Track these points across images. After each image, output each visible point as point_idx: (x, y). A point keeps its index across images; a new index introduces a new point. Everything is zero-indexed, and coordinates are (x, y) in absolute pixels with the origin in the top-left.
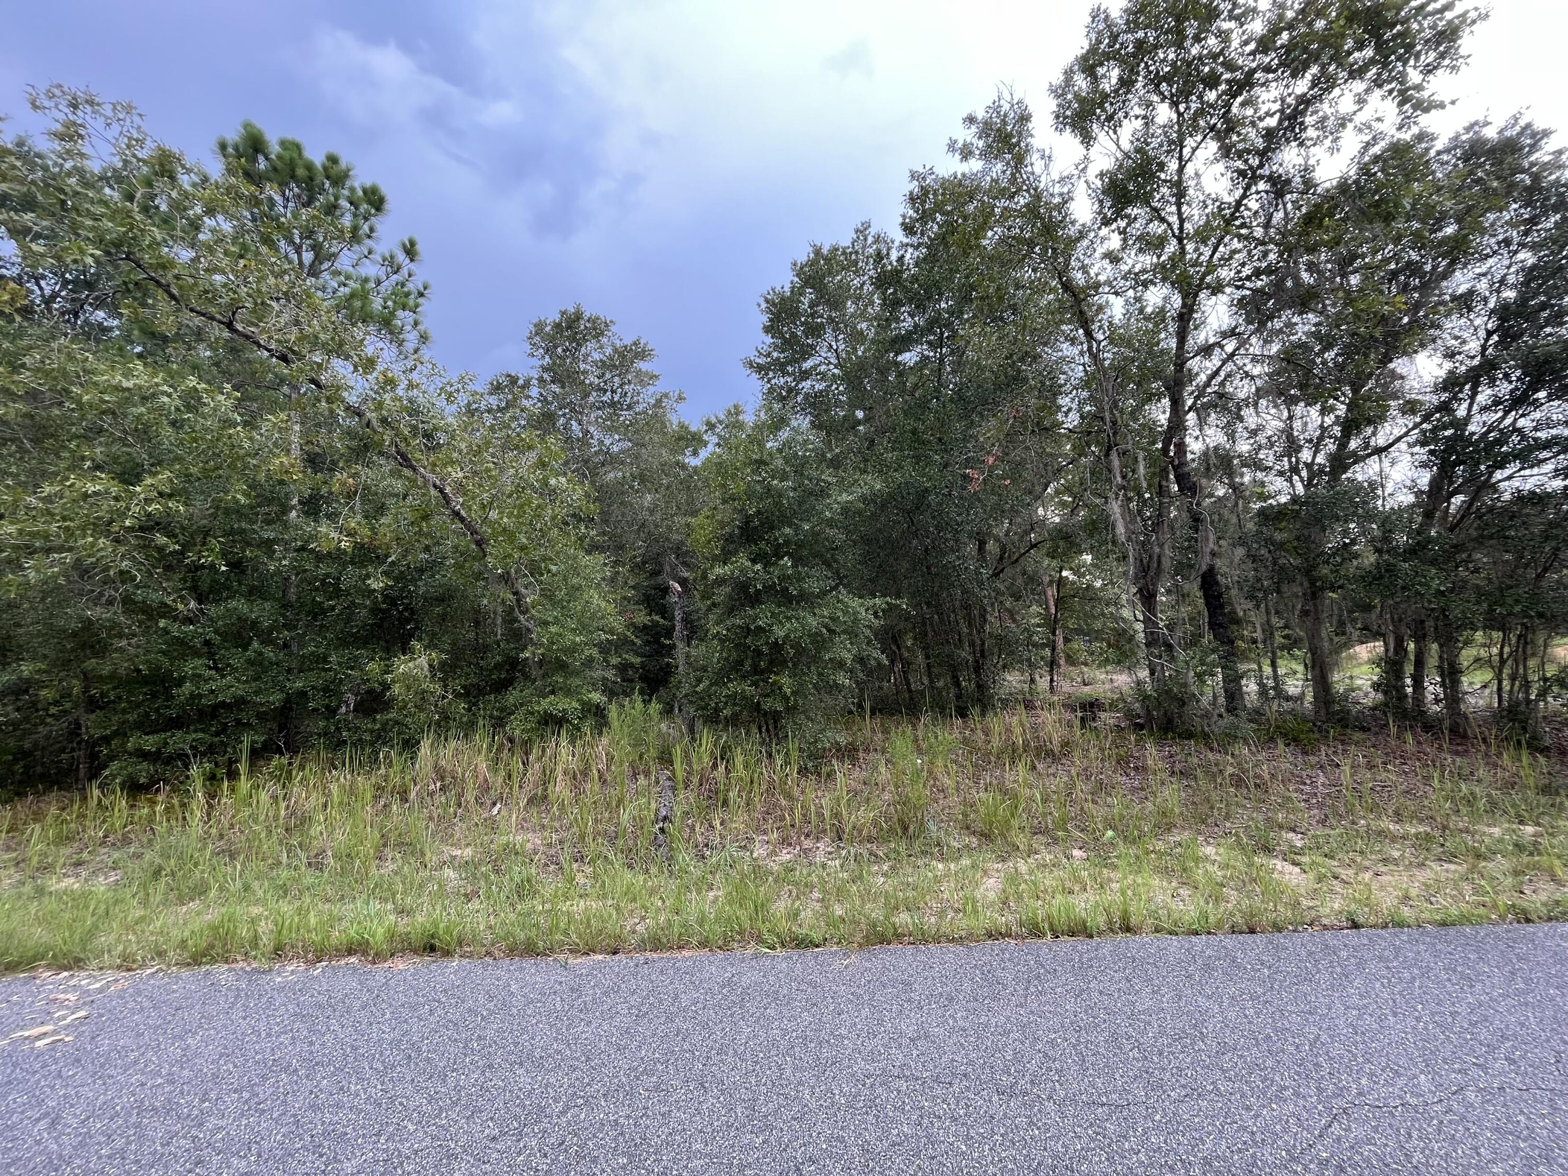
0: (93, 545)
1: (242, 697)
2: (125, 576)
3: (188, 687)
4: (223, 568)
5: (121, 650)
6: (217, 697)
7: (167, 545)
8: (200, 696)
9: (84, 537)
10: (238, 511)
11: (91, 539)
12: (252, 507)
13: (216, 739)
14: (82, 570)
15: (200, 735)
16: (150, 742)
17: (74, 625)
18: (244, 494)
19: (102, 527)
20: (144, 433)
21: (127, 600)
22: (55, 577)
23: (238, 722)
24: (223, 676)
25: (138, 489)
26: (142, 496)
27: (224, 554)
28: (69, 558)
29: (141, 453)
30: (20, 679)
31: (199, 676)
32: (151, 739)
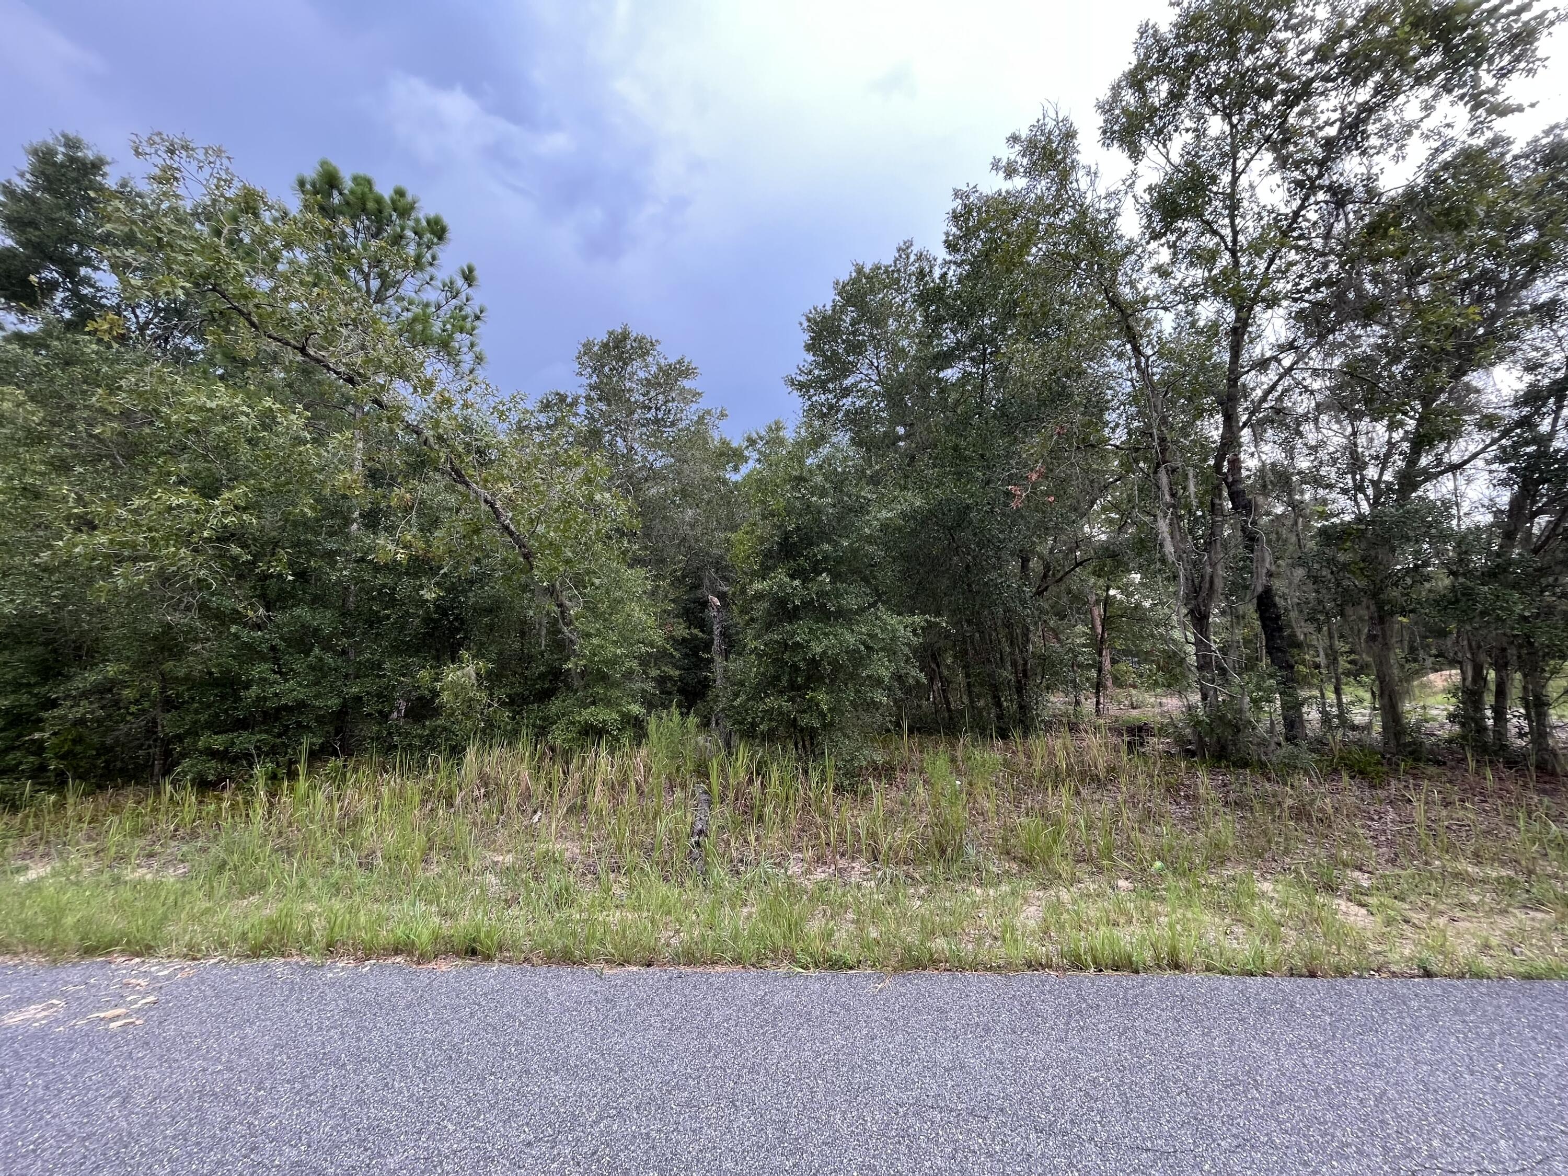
0: (175, 554)
1: (303, 701)
2: (202, 584)
3: (254, 690)
4: (290, 578)
5: (195, 653)
6: (280, 700)
7: (240, 556)
8: (265, 699)
9: (167, 547)
10: (304, 524)
11: (173, 549)
12: (317, 520)
13: (278, 740)
14: (164, 578)
15: (264, 736)
16: (218, 742)
17: (155, 629)
18: (312, 508)
19: (183, 538)
20: (224, 450)
21: (203, 607)
22: (140, 585)
23: (299, 724)
24: (287, 681)
25: (217, 502)
26: (220, 509)
27: (291, 564)
28: (153, 566)
29: (220, 469)
30: (105, 678)
31: (265, 680)
32: (221, 738)
